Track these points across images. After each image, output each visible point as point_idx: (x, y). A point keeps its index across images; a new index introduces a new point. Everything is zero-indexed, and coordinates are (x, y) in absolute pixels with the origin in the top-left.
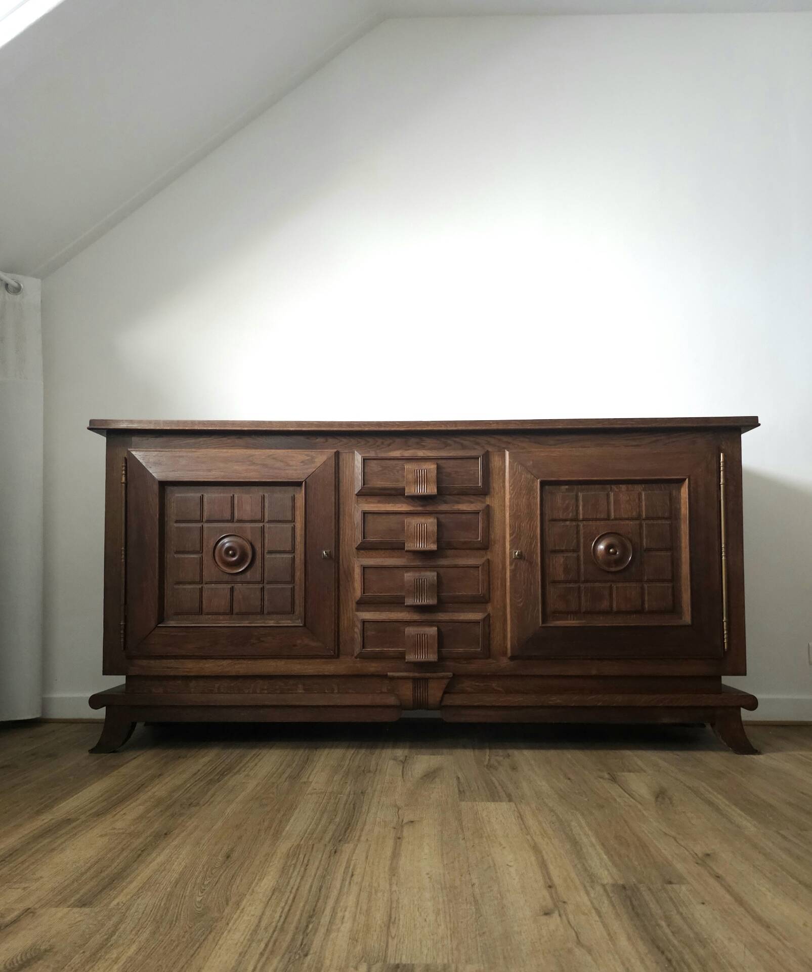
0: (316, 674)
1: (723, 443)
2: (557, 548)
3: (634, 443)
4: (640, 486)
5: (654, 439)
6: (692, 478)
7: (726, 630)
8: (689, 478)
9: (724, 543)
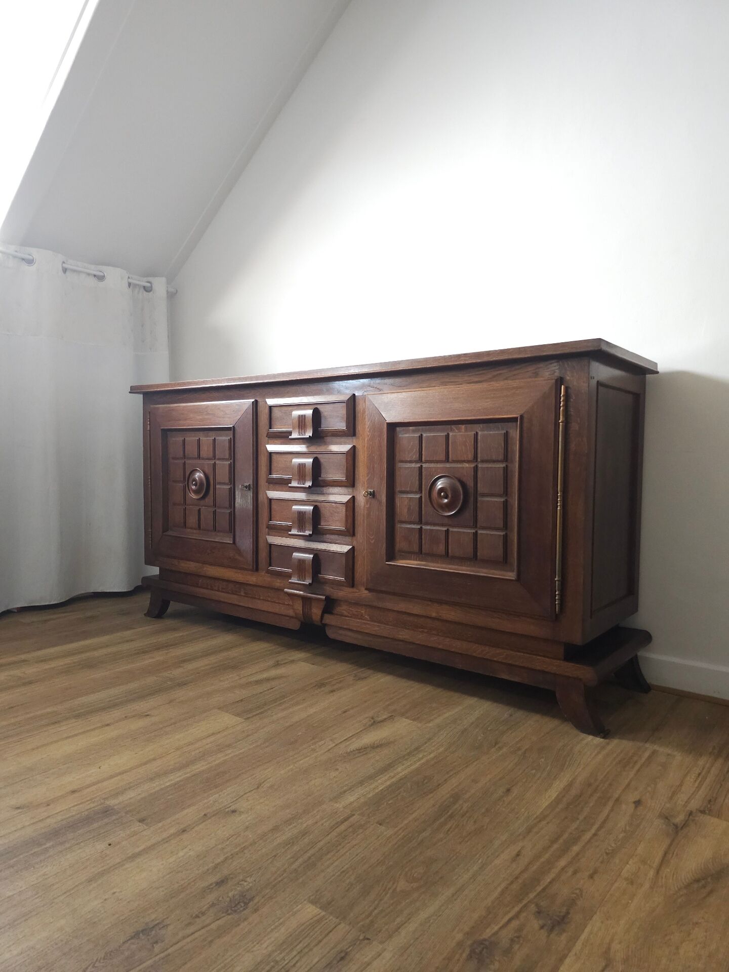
0: (245, 582)
1: (568, 373)
2: (403, 489)
3: (476, 379)
4: (478, 425)
5: (495, 373)
6: (525, 416)
7: (558, 590)
8: (522, 417)
9: (561, 491)
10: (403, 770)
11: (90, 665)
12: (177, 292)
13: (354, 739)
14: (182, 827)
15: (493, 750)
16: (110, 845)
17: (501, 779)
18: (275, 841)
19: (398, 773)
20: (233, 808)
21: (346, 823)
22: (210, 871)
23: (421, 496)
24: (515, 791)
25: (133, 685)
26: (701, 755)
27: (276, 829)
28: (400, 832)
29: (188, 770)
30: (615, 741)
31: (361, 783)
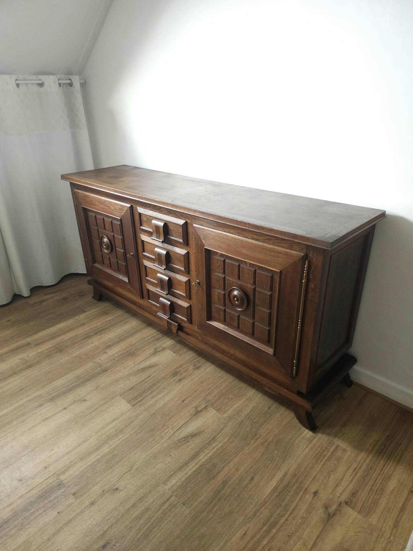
0: (137, 301)
1: (311, 253)
2: (215, 286)
4: (256, 266)
6: (283, 272)
7: (295, 367)
8: (281, 272)
9: (301, 319)
10: (204, 457)
11: (60, 349)
12: (86, 82)
13: (184, 428)
14: (92, 500)
15: (253, 441)
16: (58, 513)
17: (251, 468)
18: (132, 515)
19: (201, 460)
20: (116, 487)
21: (168, 503)
22: (100, 537)
23: (225, 293)
24: (256, 480)
25: (80, 371)
26: (362, 451)
27: (134, 506)
28: (192, 512)
29: (99, 452)
30: (319, 435)
31: (180, 469)
